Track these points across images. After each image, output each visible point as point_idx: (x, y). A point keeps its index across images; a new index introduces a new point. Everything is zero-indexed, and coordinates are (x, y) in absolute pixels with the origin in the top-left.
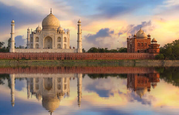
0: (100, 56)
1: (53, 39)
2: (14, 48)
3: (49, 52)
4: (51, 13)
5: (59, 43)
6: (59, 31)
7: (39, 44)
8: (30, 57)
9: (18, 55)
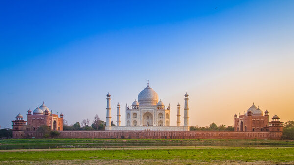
0: (212, 135)
1: (154, 115)
2: (111, 125)
3: (152, 130)
4: (148, 86)
5: (160, 119)
6: (160, 107)
7: (138, 121)
8: (130, 136)
9: (117, 133)
